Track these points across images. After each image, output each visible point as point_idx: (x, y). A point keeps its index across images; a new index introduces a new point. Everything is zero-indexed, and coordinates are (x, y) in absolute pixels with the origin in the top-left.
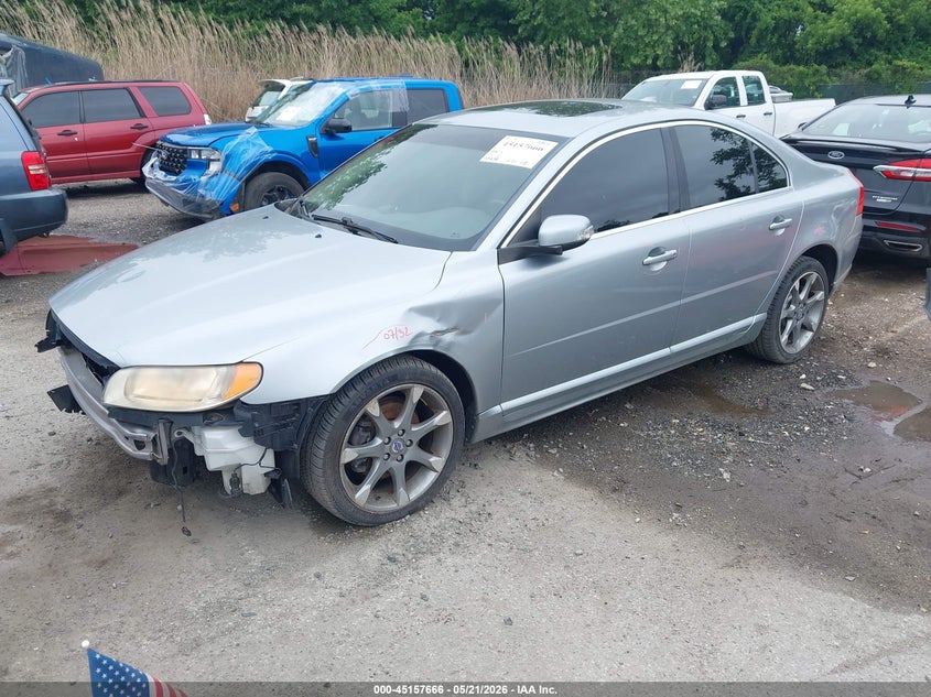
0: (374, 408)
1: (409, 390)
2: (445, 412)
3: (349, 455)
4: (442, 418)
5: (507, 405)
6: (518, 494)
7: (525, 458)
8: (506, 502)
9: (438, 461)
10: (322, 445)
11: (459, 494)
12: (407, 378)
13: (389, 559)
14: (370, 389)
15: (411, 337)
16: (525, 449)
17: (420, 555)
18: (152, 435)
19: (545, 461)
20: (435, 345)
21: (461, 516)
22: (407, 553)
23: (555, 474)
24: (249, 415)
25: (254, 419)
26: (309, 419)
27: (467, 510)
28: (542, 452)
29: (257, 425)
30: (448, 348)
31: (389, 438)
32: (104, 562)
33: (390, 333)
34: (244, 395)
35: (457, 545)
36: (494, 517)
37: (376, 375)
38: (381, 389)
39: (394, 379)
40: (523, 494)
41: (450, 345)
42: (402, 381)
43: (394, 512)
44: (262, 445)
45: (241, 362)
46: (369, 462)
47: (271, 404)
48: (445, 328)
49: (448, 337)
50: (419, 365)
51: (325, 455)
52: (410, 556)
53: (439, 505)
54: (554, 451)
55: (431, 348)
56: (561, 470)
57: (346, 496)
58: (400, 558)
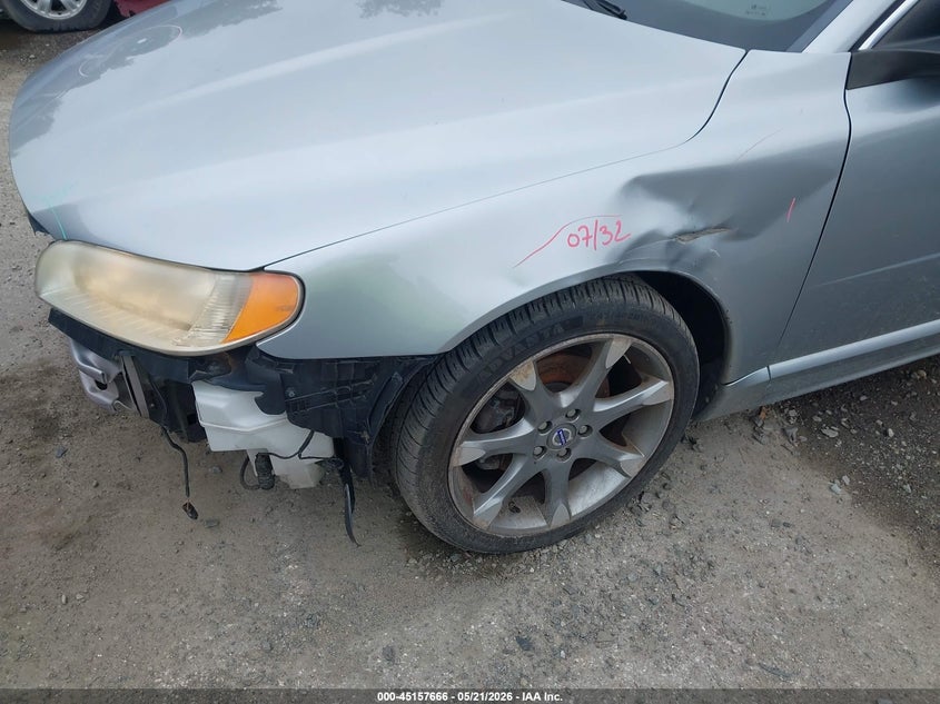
0: (525, 377)
1: (600, 344)
2: (661, 384)
3: (470, 450)
4: (656, 391)
5: (778, 367)
6: (764, 523)
7: (780, 440)
8: (742, 538)
9: (632, 460)
10: (419, 434)
11: (657, 503)
12: (602, 322)
13: (520, 641)
14: (523, 342)
15: (624, 244)
16: (780, 417)
17: (575, 643)
18: (114, 370)
19: (814, 451)
20: (673, 262)
21: (658, 557)
22: (552, 632)
23: (836, 487)
24: (274, 375)
25: (284, 383)
26: (394, 395)
27: (670, 543)
28: (810, 429)
29: (291, 393)
30: (698, 268)
31: (549, 424)
32: (69, 539)
33: (583, 234)
34: (261, 339)
35: (644, 628)
36: (720, 571)
37: (539, 316)
38: (543, 342)
39: (575, 325)
40: (774, 524)
41: (705, 260)
42: (592, 329)
43: (540, 536)
44: (303, 425)
45: (261, 270)
46: (506, 459)
47: (319, 361)
48: (700, 226)
49: (704, 244)
50: (631, 298)
51: (422, 452)
52: (558, 641)
53: (623, 524)
54: (832, 433)
55: (664, 268)
56: (846, 479)
57: (457, 516)
58: (540, 643)
